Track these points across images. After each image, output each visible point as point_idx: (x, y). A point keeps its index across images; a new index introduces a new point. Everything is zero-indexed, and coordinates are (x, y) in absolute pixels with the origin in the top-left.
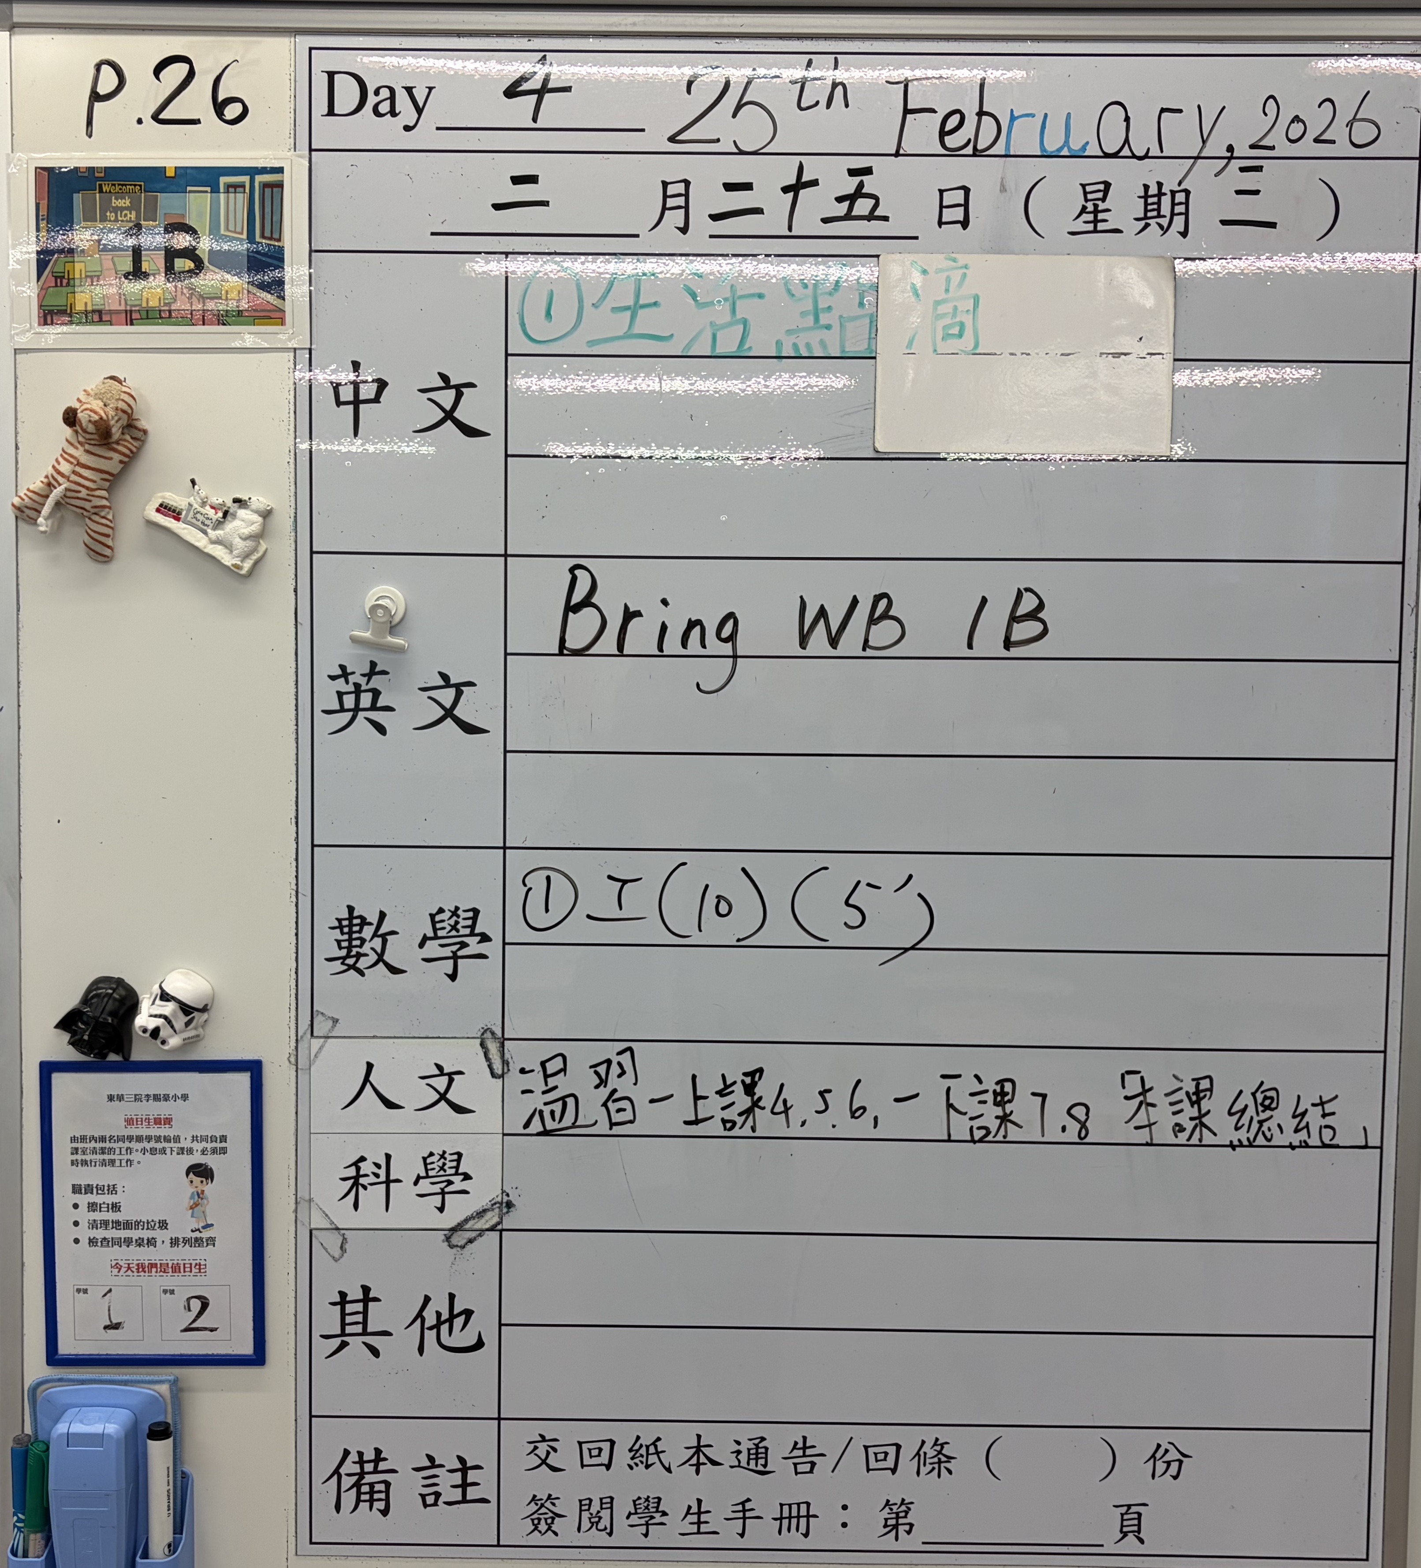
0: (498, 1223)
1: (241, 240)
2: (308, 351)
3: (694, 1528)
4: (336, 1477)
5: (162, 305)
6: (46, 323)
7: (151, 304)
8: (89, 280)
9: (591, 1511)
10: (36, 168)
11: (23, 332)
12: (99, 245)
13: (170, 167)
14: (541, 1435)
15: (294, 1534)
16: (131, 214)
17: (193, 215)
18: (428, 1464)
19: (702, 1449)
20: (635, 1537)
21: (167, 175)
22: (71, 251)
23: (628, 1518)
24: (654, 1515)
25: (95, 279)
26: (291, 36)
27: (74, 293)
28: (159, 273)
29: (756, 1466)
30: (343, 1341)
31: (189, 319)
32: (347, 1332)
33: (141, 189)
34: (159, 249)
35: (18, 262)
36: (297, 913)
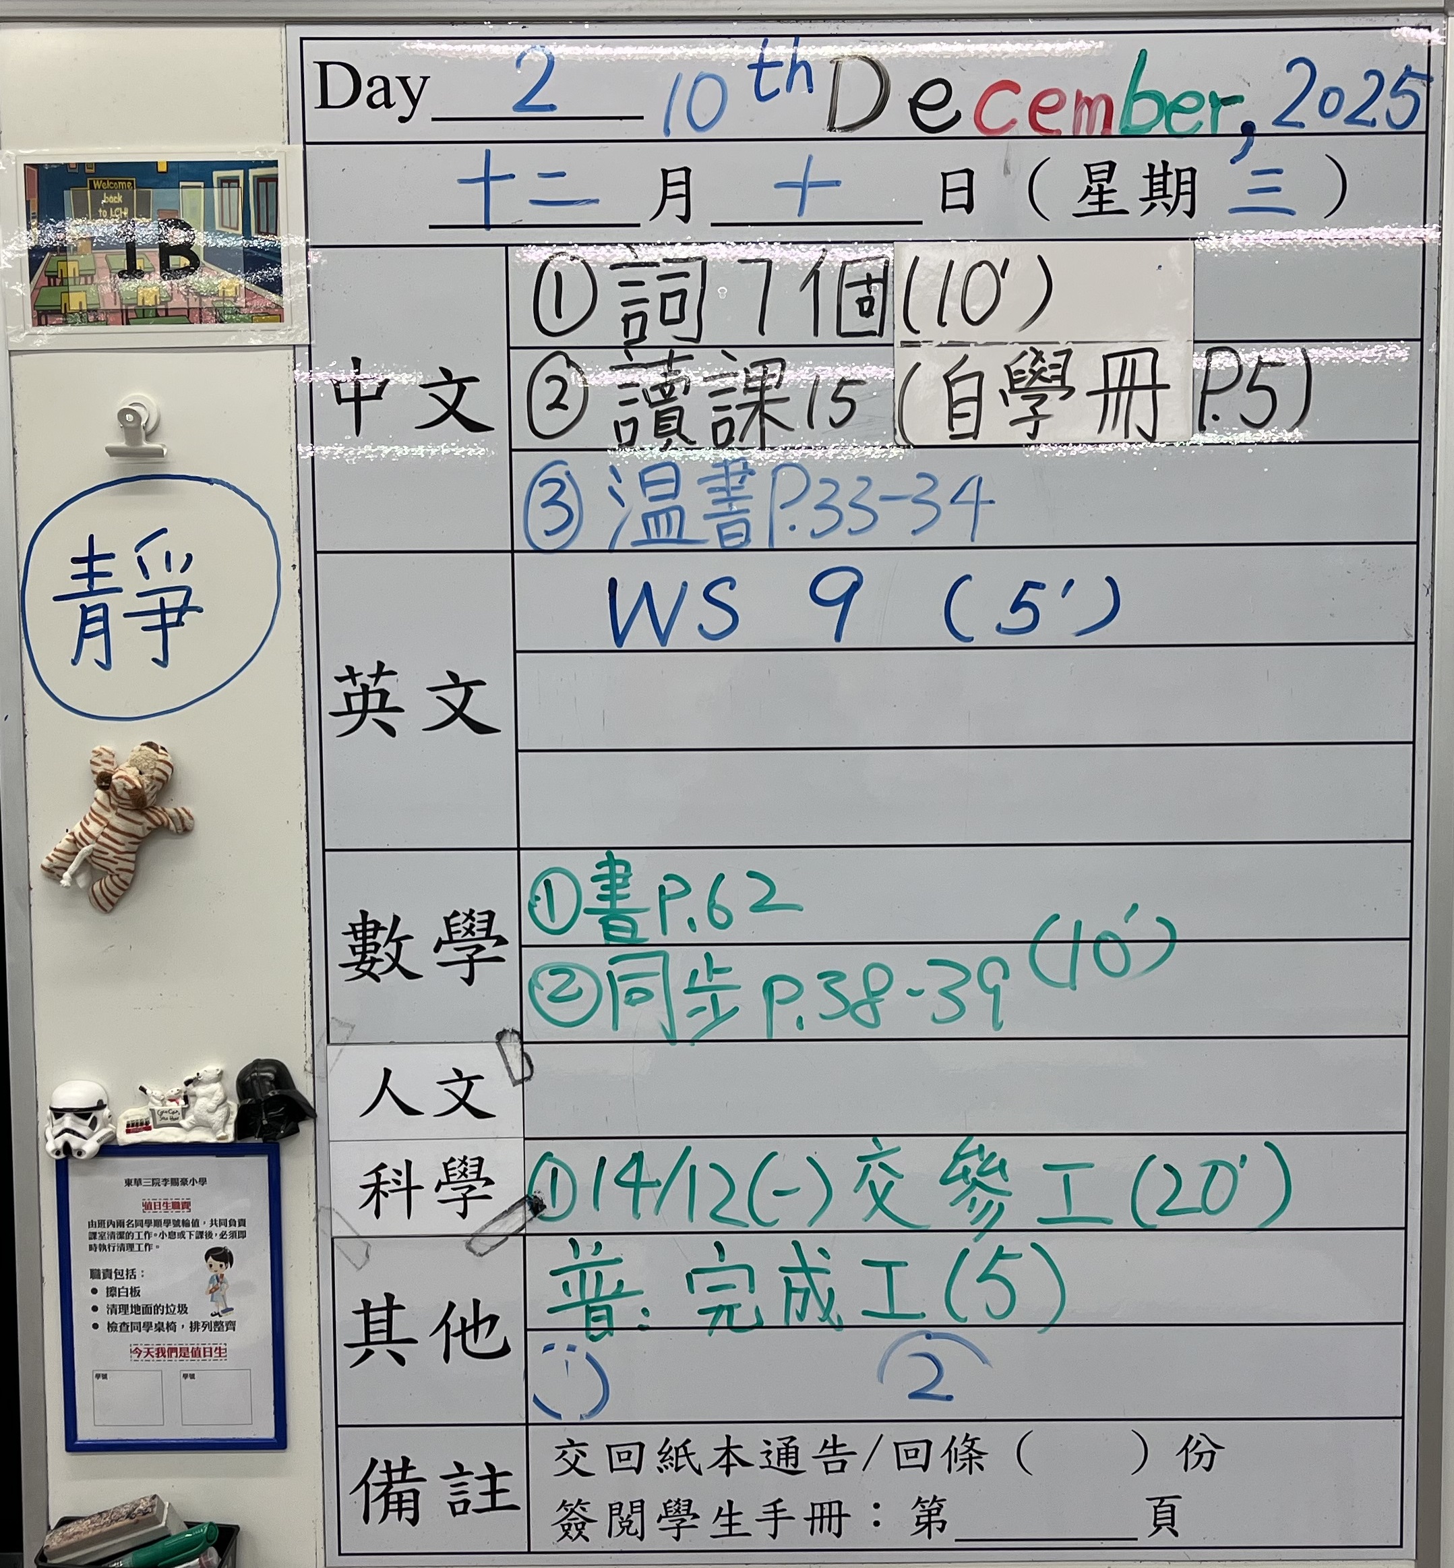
0: (521, 1229)
1: (238, 236)
2: (307, 348)
3: (726, 1530)
4: (364, 1486)
5: (158, 303)
6: (40, 324)
7: (147, 302)
8: (83, 279)
9: (622, 1515)
10: (25, 165)
11: (18, 333)
12: (93, 243)
13: (163, 163)
14: (569, 1440)
15: (323, 1546)
16: (123, 210)
17: (187, 211)
18: (457, 1472)
19: (732, 1450)
20: (666, 1540)
21: (160, 170)
22: (63, 250)
23: (659, 1521)
24: (685, 1517)
25: (89, 278)
26: (281, 26)
27: (68, 292)
28: (154, 271)
29: (787, 1466)
30: (367, 1350)
31: (186, 316)
32: (371, 1340)
33: (133, 185)
34: (153, 246)
35: (9, 261)
36: (310, 918)
